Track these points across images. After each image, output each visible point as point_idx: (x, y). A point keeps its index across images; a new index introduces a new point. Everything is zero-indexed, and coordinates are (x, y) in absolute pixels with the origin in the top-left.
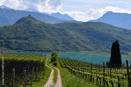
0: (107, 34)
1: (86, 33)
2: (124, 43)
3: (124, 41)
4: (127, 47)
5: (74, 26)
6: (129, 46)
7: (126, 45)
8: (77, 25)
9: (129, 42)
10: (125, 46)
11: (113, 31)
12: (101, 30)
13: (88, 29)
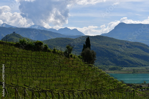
0: (103, 48)
1: (78, 49)
2: (122, 57)
3: (122, 55)
4: (126, 61)
5: (66, 41)
6: (128, 60)
7: (125, 60)
8: (69, 40)
9: (129, 56)
10: (123, 60)
11: (112, 44)
12: (97, 44)
13: (81, 44)
